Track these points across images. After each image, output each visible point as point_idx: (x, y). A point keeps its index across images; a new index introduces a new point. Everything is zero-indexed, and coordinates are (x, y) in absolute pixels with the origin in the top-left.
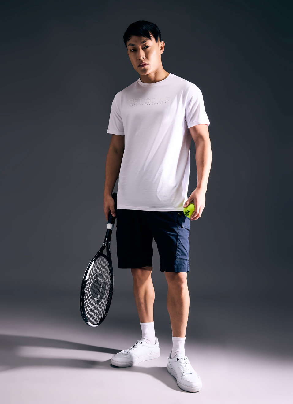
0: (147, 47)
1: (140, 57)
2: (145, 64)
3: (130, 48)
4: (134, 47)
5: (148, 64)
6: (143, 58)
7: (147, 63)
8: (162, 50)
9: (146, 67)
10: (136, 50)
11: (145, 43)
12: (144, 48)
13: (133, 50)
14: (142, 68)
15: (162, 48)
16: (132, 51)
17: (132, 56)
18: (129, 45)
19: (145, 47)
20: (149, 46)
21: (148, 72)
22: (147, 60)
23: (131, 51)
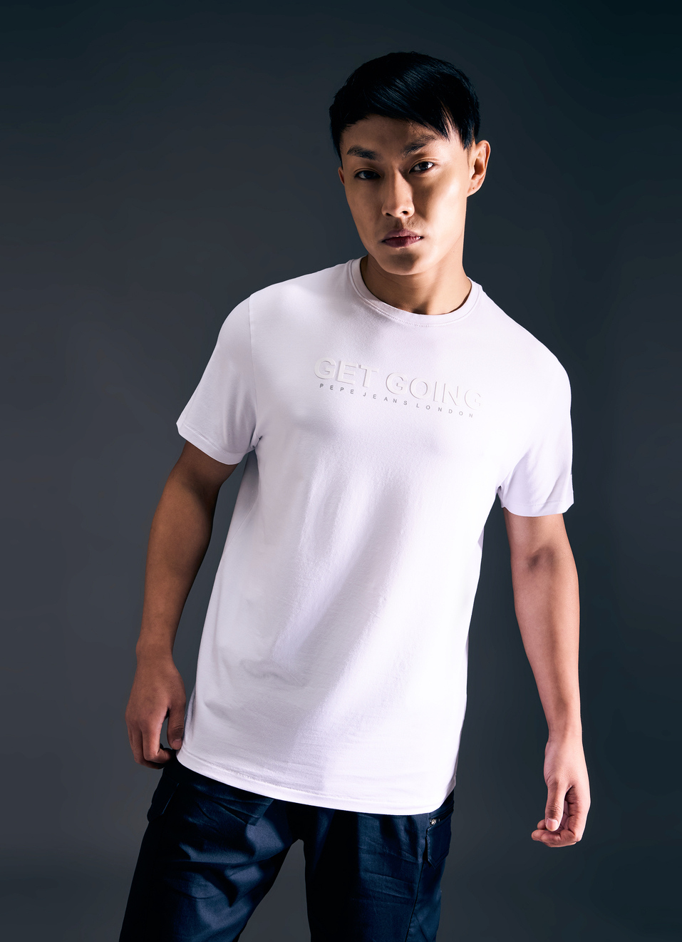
0: (424, 166)
1: (394, 207)
2: (409, 237)
3: (354, 163)
4: (373, 161)
5: (422, 238)
6: (405, 213)
7: (418, 231)
8: (478, 177)
9: (413, 246)
10: (376, 176)
11: (418, 152)
12: (413, 170)
13: (365, 172)
14: (398, 249)
15: (478, 168)
16: (362, 176)
17: (358, 199)
18: (350, 152)
19: (417, 168)
20: (434, 165)
21: (418, 268)
22: (421, 220)
23: (357, 176)
